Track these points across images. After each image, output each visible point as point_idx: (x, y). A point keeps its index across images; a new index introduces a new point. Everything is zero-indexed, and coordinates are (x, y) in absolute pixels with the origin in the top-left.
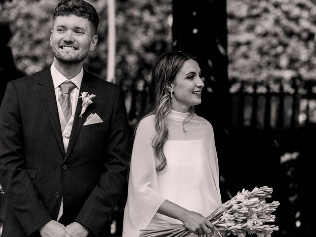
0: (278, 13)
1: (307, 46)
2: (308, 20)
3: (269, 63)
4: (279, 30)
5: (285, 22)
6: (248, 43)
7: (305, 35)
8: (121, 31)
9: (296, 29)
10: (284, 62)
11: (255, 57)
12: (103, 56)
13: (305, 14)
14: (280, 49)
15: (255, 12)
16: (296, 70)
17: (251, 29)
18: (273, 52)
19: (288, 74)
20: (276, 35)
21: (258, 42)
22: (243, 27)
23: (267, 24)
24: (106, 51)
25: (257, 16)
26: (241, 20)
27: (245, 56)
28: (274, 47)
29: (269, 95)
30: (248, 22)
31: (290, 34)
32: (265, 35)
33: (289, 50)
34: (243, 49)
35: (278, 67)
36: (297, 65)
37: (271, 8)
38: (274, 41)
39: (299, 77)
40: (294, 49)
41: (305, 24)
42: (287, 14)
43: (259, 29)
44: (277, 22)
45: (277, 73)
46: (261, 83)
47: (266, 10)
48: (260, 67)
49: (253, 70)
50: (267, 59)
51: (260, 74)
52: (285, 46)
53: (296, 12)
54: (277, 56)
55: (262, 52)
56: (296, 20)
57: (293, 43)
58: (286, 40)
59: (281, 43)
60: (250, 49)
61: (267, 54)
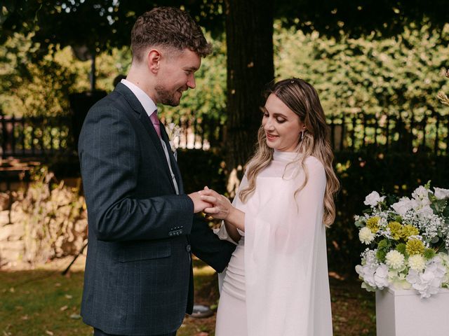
0: (348, 68)
1: (368, 91)
2: (368, 72)
3: (342, 103)
4: (348, 80)
5: (352, 74)
6: (327, 90)
7: (366, 83)
9: (360, 79)
10: (352, 102)
11: (332, 99)
13: (366, 69)
14: (349, 93)
15: (332, 68)
16: (360, 107)
17: (329, 79)
18: (344, 95)
19: (354, 110)
20: (346, 84)
21: (334, 89)
22: (323, 79)
23: (340, 76)
25: (334, 71)
26: (322, 74)
27: (326, 99)
28: (345, 92)
30: (327, 76)
31: (356, 83)
32: (339, 83)
33: (355, 94)
34: (324, 93)
35: (348, 106)
36: (361, 104)
37: (343, 65)
38: (345, 88)
39: (363, 112)
40: (358, 93)
41: (366, 76)
42: (353, 68)
43: (335, 80)
44: (347, 74)
45: (347, 110)
46: (337, 117)
47: (340, 67)
48: (336, 106)
49: (331, 109)
50: (340, 100)
51: (336, 111)
52: (353, 91)
53: (360, 67)
54: (347, 98)
55: (337, 96)
56: (360, 72)
57: (358, 88)
58: (353, 87)
59: (350, 89)
60: (329, 94)
61: (340, 97)
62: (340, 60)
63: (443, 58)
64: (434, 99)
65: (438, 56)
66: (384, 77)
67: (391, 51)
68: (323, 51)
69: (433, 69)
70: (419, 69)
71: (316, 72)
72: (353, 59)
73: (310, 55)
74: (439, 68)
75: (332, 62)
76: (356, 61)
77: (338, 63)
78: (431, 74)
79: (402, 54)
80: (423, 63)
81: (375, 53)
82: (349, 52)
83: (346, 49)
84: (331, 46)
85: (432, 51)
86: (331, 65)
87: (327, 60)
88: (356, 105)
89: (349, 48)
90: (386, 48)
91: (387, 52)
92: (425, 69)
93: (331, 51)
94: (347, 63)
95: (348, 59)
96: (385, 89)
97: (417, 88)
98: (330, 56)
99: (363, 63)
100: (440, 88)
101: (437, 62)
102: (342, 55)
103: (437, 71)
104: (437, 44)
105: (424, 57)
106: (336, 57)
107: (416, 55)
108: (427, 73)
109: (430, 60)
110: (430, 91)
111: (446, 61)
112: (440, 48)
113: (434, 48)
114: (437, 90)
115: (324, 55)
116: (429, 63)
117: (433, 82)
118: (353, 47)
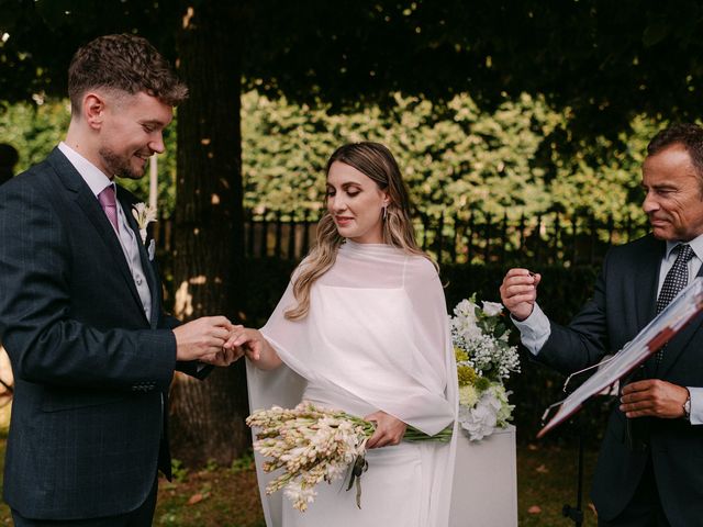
0: (307, 149)
3: (299, 195)
4: (307, 165)
5: (313, 157)
6: (280, 177)
8: (161, 166)
10: (313, 194)
11: (287, 189)
12: (146, 188)
13: (330, 150)
14: (309, 182)
15: (286, 147)
17: (283, 163)
18: (303, 185)
19: (316, 206)
20: (305, 170)
22: (275, 161)
23: (297, 159)
24: (148, 184)
25: (287, 152)
26: (274, 155)
27: (278, 189)
28: (304, 181)
29: (292, 224)
30: (279, 158)
32: (296, 169)
33: (317, 183)
34: (276, 181)
35: (308, 199)
37: (302, 145)
38: (304, 175)
42: (315, 150)
43: (290, 164)
44: (306, 157)
45: (306, 205)
48: (291, 198)
49: (284, 202)
50: (297, 191)
51: (291, 205)
52: (314, 179)
53: (323, 148)
54: (306, 189)
55: (293, 185)
57: (321, 176)
58: (314, 174)
59: (310, 177)
60: (282, 182)
61: (297, 186)
62: (298, 136)
63: (429, 142)
64: (417, 194)
65: (422, 140)
67: (364, 128)
68: (275, 124)
69: (417, 155)
70: (399, 155)
71: (264, 151)
72: (314, 137)
73: (257, 129)
74: (424, 154)
75: (286, 139)
76: (318, 140)
77: (294, 141)
78: (413, 162)
79: (378, 135)
80: (405, 147)
81: (344, 132)
82: (310, 128)
83: (306, 123)
84: (286, 118)
85: (415, 133)
86: (285, 143)
87: (280, 136)
88: (318, 199)
89: (309, 122)
90: (356, 126)
91: (358, 131)
92: (406, 155)
93: (285, 124)
94: (306, 142)
95: (309, 136)
98: (285, 132)
99: (328, 143)
100: (425, 180)
101: (420, 146)
102: (300, 131)
103: (421, 158)
104: (421, 125)
105: (405, 139)
106: (293, 133)
107: (395, 136)
108: (408, 160)
109: (413, 143)
110: (412, 183)
111: (432, 146)
112: (425, 130)
113: (417, 129)
114: (420, 182)
115: (275, 130)
116: (411, 148)
117: (416, 171)
118: (314, 120)
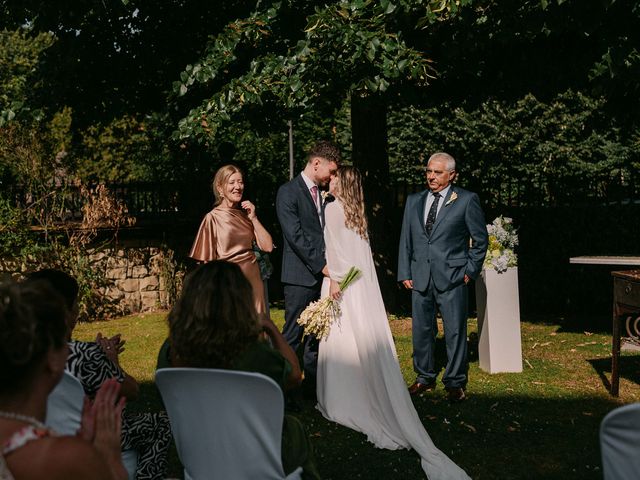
9: (431, 133)
31: (426, 137)
56: (431, 126)
66: (456, 131)
96: (458, 144)
97: (492, 143)
110: (505, 145)
